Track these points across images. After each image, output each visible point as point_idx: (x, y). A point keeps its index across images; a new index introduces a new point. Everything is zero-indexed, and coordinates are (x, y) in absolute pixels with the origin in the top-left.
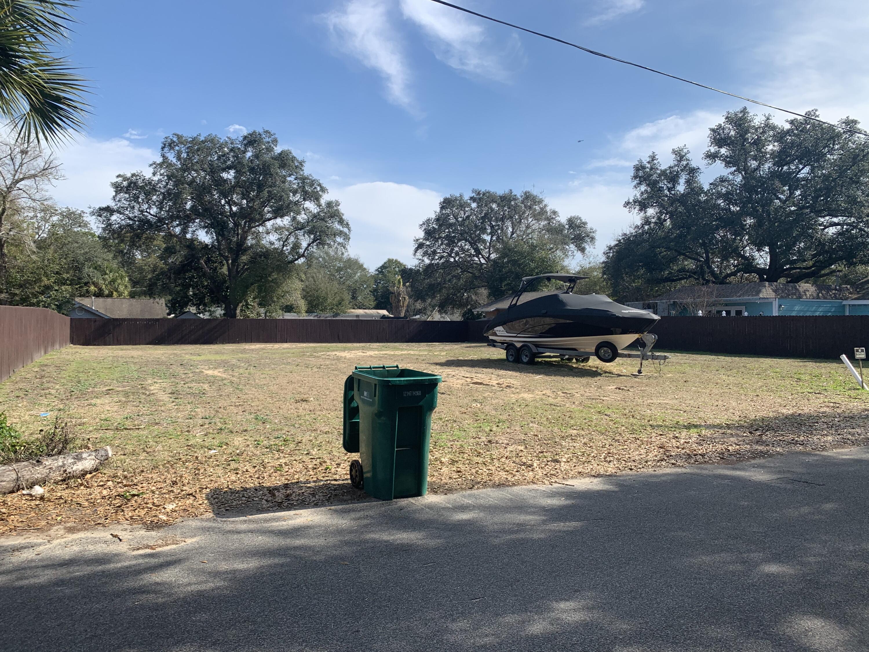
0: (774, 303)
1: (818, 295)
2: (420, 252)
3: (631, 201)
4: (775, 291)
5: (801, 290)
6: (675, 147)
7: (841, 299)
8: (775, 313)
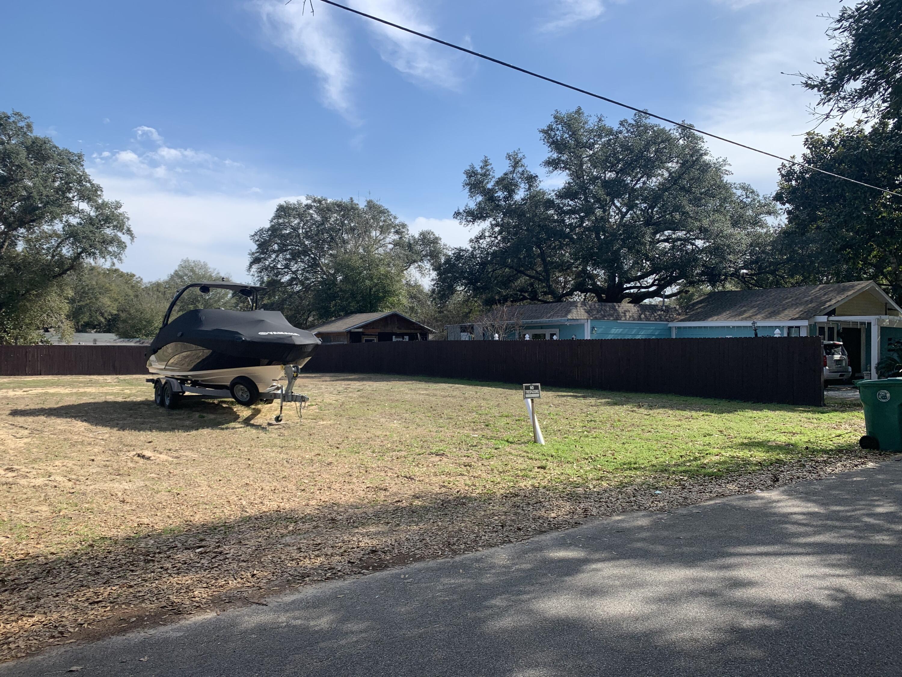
0: (586, 324)
1: (640, 316)
2: (255, 267)
3: (461, 211)
4: (588, 312)
5: (621, 310)
6: (511, 152)
7: (667, 320)
8: (587, 336)
